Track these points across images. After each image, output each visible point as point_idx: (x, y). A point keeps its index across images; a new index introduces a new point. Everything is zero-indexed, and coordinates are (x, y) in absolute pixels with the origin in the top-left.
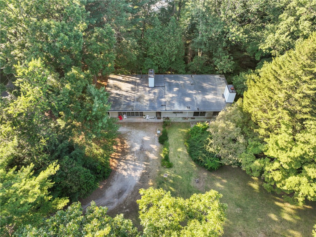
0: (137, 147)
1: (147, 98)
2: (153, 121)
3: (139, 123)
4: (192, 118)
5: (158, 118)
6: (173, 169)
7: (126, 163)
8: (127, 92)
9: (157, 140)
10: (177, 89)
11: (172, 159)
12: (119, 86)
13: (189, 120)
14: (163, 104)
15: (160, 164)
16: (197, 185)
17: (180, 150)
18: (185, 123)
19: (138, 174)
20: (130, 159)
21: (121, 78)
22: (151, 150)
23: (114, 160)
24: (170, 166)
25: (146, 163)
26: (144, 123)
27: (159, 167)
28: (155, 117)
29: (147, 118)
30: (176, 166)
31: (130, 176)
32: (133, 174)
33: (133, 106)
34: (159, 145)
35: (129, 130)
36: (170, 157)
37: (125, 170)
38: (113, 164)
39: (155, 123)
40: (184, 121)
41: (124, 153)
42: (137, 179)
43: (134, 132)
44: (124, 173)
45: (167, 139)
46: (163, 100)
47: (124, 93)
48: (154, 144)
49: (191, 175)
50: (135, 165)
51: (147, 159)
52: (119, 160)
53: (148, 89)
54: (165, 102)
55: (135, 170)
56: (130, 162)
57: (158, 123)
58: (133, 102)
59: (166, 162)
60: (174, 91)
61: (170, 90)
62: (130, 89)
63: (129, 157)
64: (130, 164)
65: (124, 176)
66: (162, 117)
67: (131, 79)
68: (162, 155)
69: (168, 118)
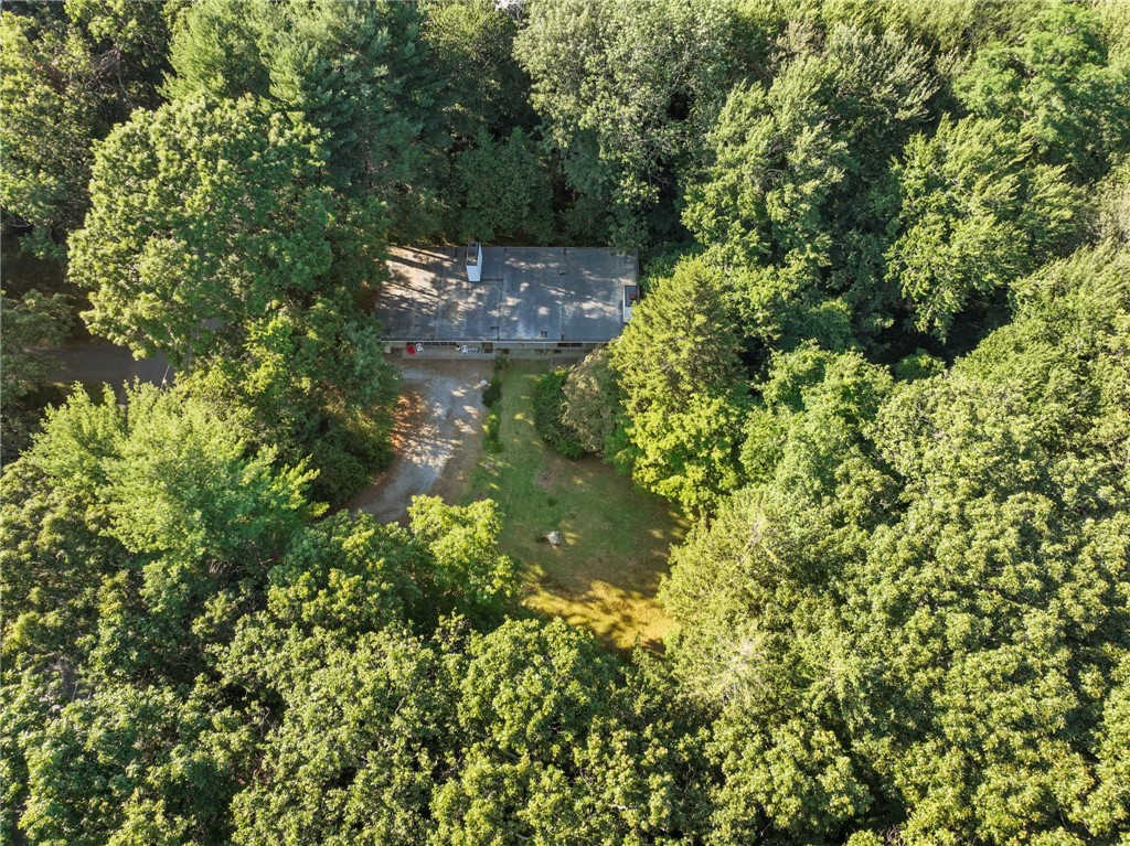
1: (462, 307)
2: (477, 356)
3: (448, 361)
4: (556, 351)
5: (488, 351)
6: (504, 454)
7: (420, 443)
8: (422, 292)
9: (480, 397)
10: (526, 285)
11: (503, 437)
12: (407, 275)
13: (550, 355)
14: (495, 325)
15: (480, 445)
16: (544, 484)
17: (518, 417)
18: (539, 361)
19: (441, 461)
20: (426, 433)
21: (409, 255)
22: (467, 418)
23: (398, 436)
24: (498, 449)
25: (454, 442)
26: (459, 361)
28: (481, 347)
29: (465, 351)
30: (511, 450)
31: (426, 465)
32: (431, 463)
33: (433, 329)
34: (482, 406)
35: (427, 377)
36: (500, 432)
37: (418, 455)
38: (396, 443)
39: (479, 362)
40: (538, 357)
41: (416, 420)
42: (437, 470)
43: (438, 380)
44: (416, 459)
45: (499, 396)
46: (495, 313)
47: (416, 295)
48: (472, 404)
50: (435, 446)
52: (407, 436)
53: (465, 285)
54: (499, 319)
55: (435, 454)
56: (427, 441)
57: (486, 361)
58: (435, 318)
59: (493, 441)
60: (522, 289)
62: (428, 286)
63: (425, 431)
64: (427, 444)
65: (416, 465)
66: (495, 348)
67: (431, 259)
68: (486, 427)
69: (507, 351)
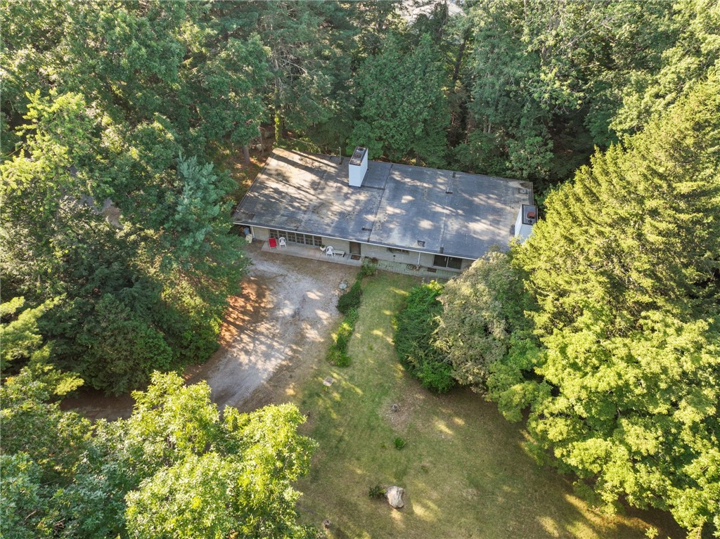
0: (287, 311)
1: (337, 207)
2: (341, 260)
3: (309, 260)
4: (430, 269)
5: (354, 257)
6: (350, 371)
7: (254, 339)
8: (299, 188)
9: (335, 302)
10: (410, 198)
11: (354, 350)
12: (287, 174)
13: (423, 272)
14: (367, 226)
15: (323, 354)
16: (393, 417)
17: (378, 332)
18: (409, 276)
19: (272, 365)
20: (264, 330)
21: (296, 158)
22: (315, 322)
23: (232, 328)
24: (344, 363)
25: (294, 347)
26: (321, 262)
27: (320, 361)
28: (348, 252)
29: (330, 252)
30: (358, 366)
31: (253, 366)
32: (260, 365)
33: (300, 221)
34: (336, 313)
35: (282, 271)
36: (350, 343)
37: (247, 352)
38: (227, 336)
39: (342, 266)
40: (410, 272)
41: (257, 316)
42: (265, 376)
43: (292, 277)
44: (243, 358)
45: (357, 304)
46: (371, 218)
47: (292, 191)
48: (325, 310)
49: (386, 393)
50: (270, 347)
51: (301, 339)
52: (241, 330)
53: (345, 189)
54: (373, 223)
55: (267, 356)
56: (263, 339)
57: (350, 267)
58: (305, 212)
59: (339, 352)
60: (403, 201)
61: (394, 199)
62: (306, 185)
63: (263, 327)
64: (262, 343)
65: (241, 364)
66: (363, 255)
67: (316, 164)
68: (335, 336)
69: (374, 260)
